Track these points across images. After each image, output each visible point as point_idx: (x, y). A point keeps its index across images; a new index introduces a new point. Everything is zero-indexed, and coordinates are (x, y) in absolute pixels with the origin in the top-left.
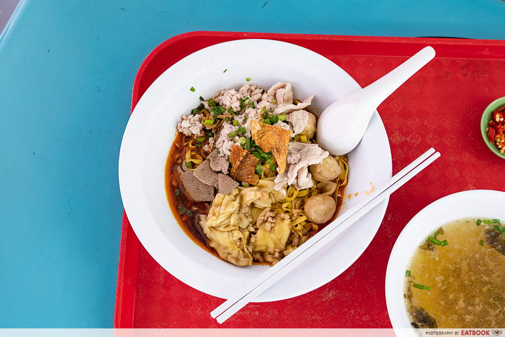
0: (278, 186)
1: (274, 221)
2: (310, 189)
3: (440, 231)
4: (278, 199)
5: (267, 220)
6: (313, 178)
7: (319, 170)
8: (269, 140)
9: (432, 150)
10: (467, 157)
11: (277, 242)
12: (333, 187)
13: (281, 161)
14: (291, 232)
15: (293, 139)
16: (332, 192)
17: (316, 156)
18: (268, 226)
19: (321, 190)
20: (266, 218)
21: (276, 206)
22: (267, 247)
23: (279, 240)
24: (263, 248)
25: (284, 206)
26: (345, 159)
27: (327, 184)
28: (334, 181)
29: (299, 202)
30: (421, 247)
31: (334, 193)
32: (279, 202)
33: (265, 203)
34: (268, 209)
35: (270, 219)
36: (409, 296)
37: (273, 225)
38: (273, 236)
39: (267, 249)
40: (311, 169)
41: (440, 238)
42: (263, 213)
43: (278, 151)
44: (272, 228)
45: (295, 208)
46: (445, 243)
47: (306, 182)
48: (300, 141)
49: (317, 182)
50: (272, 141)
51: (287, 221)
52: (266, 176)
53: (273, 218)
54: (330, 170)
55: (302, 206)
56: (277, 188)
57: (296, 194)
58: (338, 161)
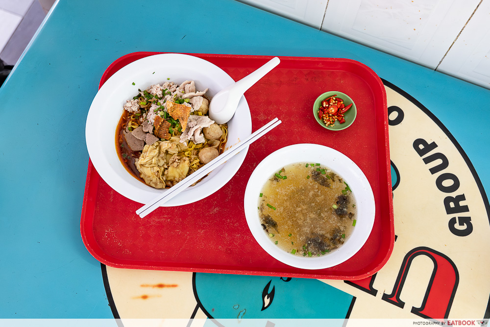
0: (183, 140)
1: (180, 161)
2: (203, 144)
3: (283, 170)
4: (182, 149)
5: (175, 161)
6: (205, 136)
7: (208, 132)
8: (178, 113)
9: (277, 119)
10: (305, 129)
11: (181, 174)
12: (218, 143)
13: (184, 125)
14: (190, 169)
15: (193, 113)
16: (217, 146)
17: (206, 122)
18: (175, 164)
19: (210, 145)
20: (174, 160)
21: (181, 153)
22: (174, 177)
23: (182, 173)
24: (172, 178)
25: (186, 153)
26: (226, 126)
27: (214, 141)
28: (219, 139)
29: (196, 151)
30: (270, 180)
31: (218, 147)
32: (183, 151)
33: (174, 151)
34: (176, 154)
35: (177, 160)
36: (261, 208)
37: (178, 164)
38: (178, 170)
39: (174, 178)
40: (203, 131)
41: (282, 174)
42: (173, 157)
43: (183, 119)
44: (178, 165)
45: (193, 155)
46: (285, 178)
47: (200, 139)
48: (198, 115)
49: (208, 140)
50: (179, 113)
51: (187, 161)
52: (175, 135)
53: (179, 160)
54: (215, 132)
55: (197, 154)
56: (181, 141)
57: (194, 146)
58: (221, 128)
